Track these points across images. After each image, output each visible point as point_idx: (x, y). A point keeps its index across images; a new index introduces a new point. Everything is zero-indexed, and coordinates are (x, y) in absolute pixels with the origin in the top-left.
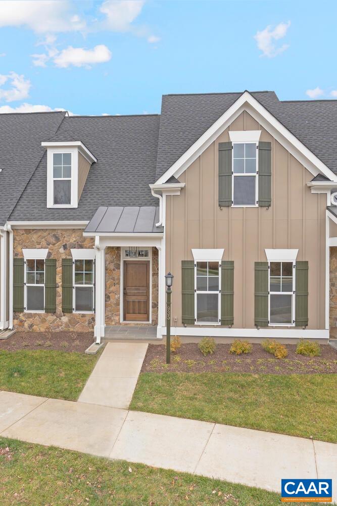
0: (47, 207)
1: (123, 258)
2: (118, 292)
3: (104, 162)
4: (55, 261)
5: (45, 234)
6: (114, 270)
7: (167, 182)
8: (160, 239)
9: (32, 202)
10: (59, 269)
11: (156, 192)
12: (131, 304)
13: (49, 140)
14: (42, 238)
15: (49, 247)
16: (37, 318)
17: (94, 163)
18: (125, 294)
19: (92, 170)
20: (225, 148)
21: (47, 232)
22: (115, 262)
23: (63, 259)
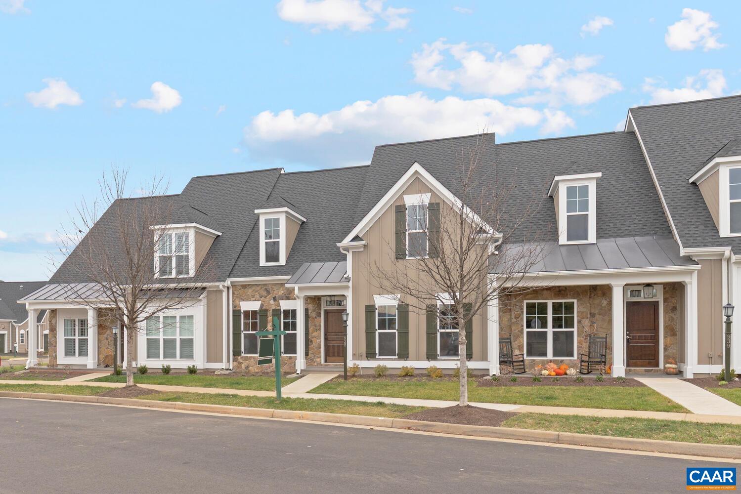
0: (260, 265)
1: (324, 307)
2: (319, 337)
3: (313, 221)
4: (266, 311)
5: (258, 288)
6: (316, 318)
7: (352, 241)
8: (347, 287)
9: (247, 261)
10: (270, 318)
11: (344, 249)
12: (332, 347)
13: (261, 208)
14: (256, 292)
15: (261, 299)
16: (252, 360)
17: (303, 222)
18: (326, 339)
19: (302, 230)
20: (400, 210)
21: (260, 287)
22: (317, 311)
23: (273, 310)
